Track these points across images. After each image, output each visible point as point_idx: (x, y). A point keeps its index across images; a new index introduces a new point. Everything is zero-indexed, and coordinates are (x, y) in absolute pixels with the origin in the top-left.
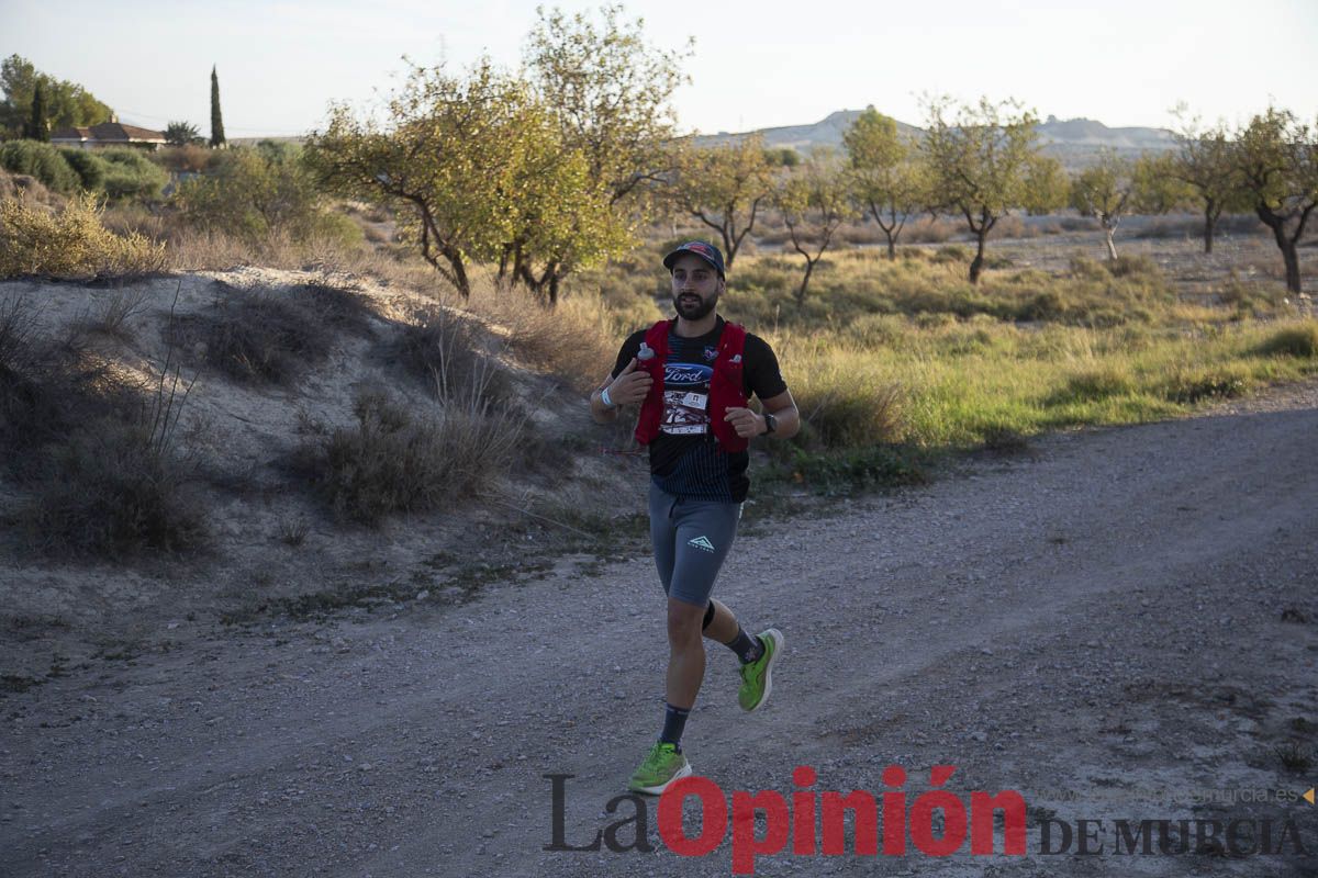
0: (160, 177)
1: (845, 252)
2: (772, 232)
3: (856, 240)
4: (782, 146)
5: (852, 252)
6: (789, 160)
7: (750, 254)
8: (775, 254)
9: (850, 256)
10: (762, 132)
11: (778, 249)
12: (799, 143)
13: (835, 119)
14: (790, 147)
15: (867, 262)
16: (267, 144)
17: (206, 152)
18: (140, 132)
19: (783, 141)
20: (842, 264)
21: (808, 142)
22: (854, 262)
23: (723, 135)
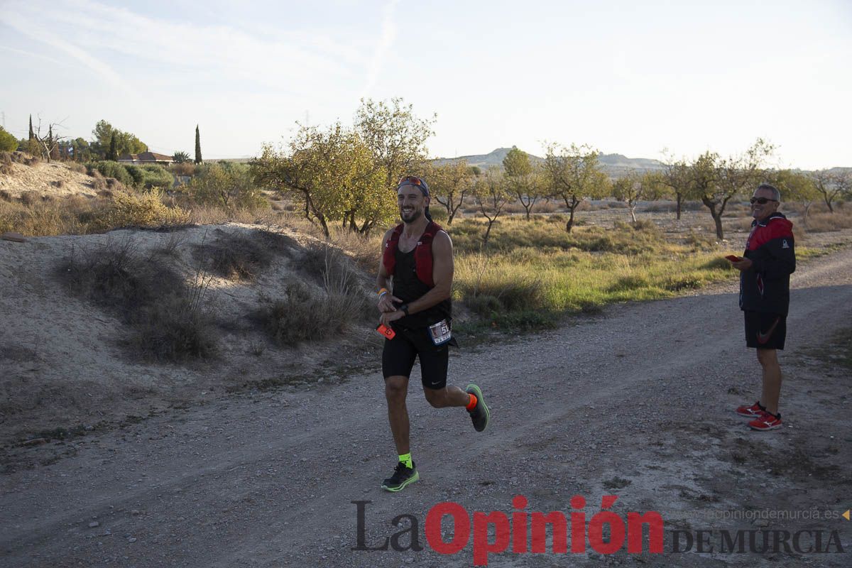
0: (169, 178)
1: (506, 217)
2: (470, 207)
3: (510, 211)
4: (472, 165)
5: (509, 217)
6: (476, 171)
7: (459, 217)
8: (471, 217)
9: (508, 219)
11: (473, 215)
12: (481, 164)
13: (497, 152)
14: (476, 165)
15: (516, 222)
16: (222, 162)
17: (194, 166)
18: (161, 156)
19: (473, 163)
20: (505, 222)
21: (484, 163)
22: (510, 222)
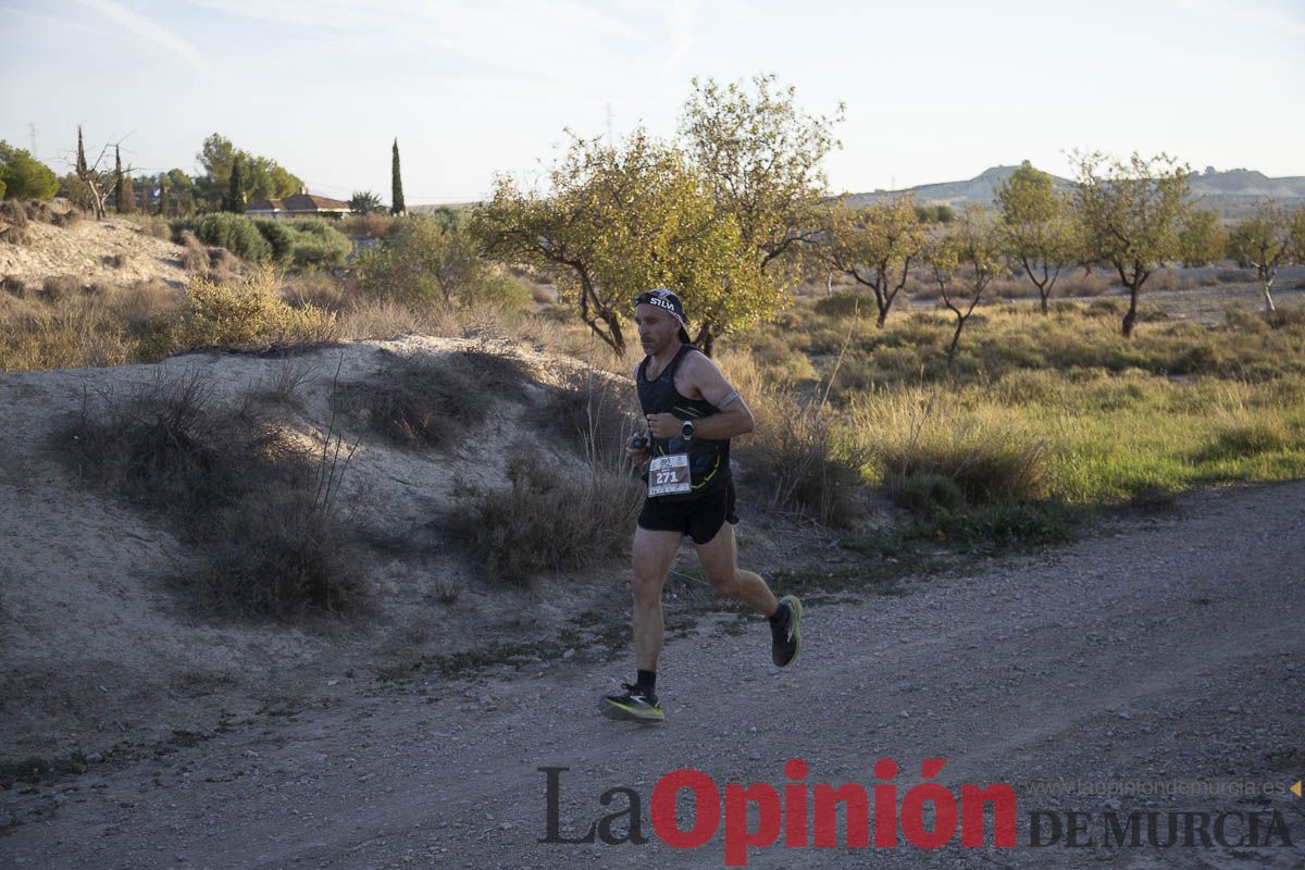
0: (344, 244)
1: (998, 307)
2: (925, 288)
3: (1009, 295)
4: (937, 203)
5: (1005, 306)
6: (943, 216)
7: (904, 310)
8: (928, 309)
9: (1002, 311)
10: (916, 189)
11: (931, 304)
12: (956, 199)
13: (990, 175)
14: (946, 203)
15: (1020, 316)
16: (443, 211)
17: (388, 220)
18: (328, 202)
19: (939, 198)
20: (995, 319)
21: (964, 198)
22: (1007, 317)
23: (880, 193)
